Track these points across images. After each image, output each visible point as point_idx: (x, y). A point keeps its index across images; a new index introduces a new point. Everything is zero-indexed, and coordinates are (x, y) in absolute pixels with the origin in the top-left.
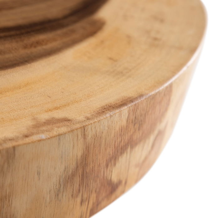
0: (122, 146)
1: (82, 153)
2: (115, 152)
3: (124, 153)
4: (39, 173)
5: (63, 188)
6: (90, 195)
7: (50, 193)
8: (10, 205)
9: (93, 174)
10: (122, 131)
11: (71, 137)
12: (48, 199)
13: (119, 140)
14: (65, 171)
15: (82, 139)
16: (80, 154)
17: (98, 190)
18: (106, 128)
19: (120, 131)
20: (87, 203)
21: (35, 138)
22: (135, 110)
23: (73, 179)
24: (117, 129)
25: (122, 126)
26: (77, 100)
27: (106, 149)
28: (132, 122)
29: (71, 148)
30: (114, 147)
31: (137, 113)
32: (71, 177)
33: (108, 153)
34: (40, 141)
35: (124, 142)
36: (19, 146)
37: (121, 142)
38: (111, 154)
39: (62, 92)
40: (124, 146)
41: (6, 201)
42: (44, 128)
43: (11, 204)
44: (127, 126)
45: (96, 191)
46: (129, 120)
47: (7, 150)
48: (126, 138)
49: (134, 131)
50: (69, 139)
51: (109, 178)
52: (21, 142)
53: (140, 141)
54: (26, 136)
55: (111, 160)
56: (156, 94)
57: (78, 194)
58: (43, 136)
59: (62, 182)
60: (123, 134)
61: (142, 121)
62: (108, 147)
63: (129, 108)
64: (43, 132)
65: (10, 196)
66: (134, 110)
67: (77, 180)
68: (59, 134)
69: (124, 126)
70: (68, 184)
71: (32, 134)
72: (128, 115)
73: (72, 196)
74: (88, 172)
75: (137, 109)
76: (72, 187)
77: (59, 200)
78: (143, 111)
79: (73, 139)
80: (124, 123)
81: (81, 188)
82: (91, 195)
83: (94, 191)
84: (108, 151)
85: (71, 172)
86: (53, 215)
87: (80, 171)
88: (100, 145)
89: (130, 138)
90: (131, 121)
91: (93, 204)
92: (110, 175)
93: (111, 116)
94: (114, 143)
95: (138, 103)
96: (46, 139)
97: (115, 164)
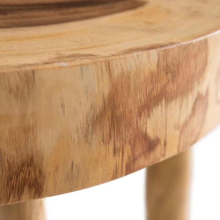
0: (154, 95)
1: (109, 91)
2: (147, 101)
3: (158, 104)
4: (63, 106)
5: (92, 128)
6: (123, 144)
7: (77, 133)
8: (34, 139)
9: (125, 121)
10: (152, 77)
11: (94, 70)
12: (76, 139)
13: (150, 87)
14: (91, 108)
15: (107, 74)
16: (106, 91)
17: (132, 141)
18: (134, 69)
19: (151, 77)
20: (121, 154)
21: (56, 65)
22: (166, 56)
23: (102, 120)
24: (147, 73)
25: (153, 72)
26: (105, 44)
27: (136, 94)
28: (164, 70)
29: (96, 82)
30: (145, 94)
31: (168, 60)
32: (99, 117)
33: (140, 99)
34: (60, 67)
35: (156, 91)
36: (38, 69)
37: (153, 90)
38: (143, 101)
39: (92, 40)
40: (157, 96)
41: (30, 133)
42: (67, 59)
43: (36, 138)
44: (158, 72)
45: (130, 143)
46: (159, 66)
47: (26, 74)
48: (159, 87)
49: (167, 81)
50: (92, 71)
51: (144, 131)
52: (40, 67)
53: (176, 96)
54: (47, 63)
55: (143, 109)
56: (189, 45)
57: (110, 140)
58: (64, 64)
59: (90, 121)
60: (154, 80)
61: (175, 72)
62: (139, 92)
63: (158, 52)
64: (64, 61)
65: (34, 128)
66: (164, 55)
67: (107, 122)
68: (81, 64)
69: (154, 71)
70: (97, 125)
71: (53, 62)
72: (158, 60)
73: (103, 140)
74: (118, 115)
75: (168, 56)
76: (102, 130)
77: (89, 142)
78: (175, 60)
79: (97, 72)
80: (154, 68)
81: (112, 134)
82: (125, 145)
83: (128, 142)
84: (139, 97)
85: (98, 111)
86: (83, 159)
87: (109, 113)
88: (129, 87)
89: (164, 89)
90: (162, 68)
91: (129, 157)
92: (145, 126)
93: (138, 56)
94: (144, 88)
95: (169, 49)
96: (67, 66)
97: (149, 116)
